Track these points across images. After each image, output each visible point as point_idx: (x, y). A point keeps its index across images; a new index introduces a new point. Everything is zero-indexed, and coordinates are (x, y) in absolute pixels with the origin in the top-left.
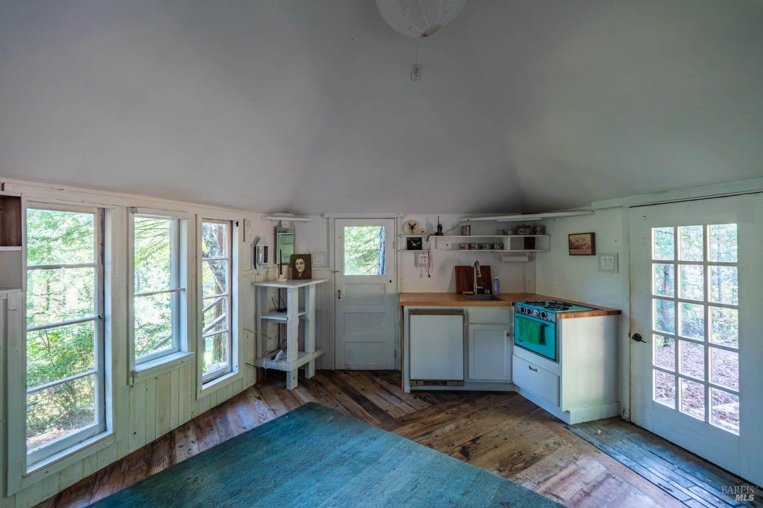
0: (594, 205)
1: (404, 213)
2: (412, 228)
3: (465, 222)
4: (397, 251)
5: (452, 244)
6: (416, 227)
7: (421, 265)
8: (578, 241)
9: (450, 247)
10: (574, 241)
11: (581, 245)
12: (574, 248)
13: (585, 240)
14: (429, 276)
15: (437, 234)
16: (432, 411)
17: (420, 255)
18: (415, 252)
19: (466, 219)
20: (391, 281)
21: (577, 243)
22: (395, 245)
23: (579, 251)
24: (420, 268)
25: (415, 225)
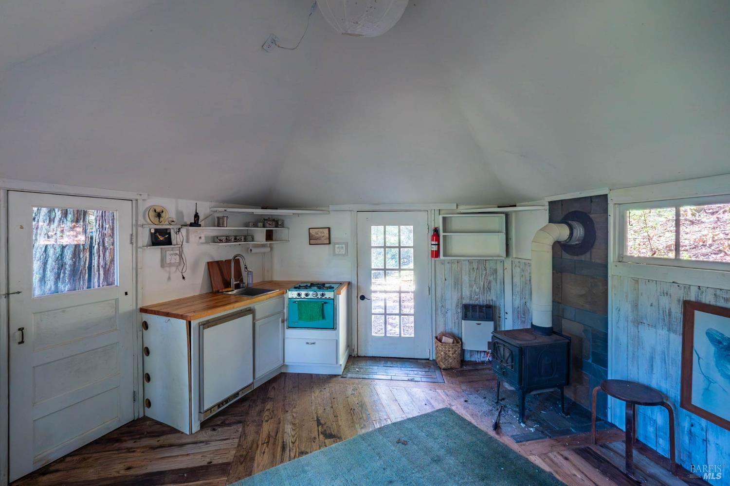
0: (331, 207)
1: (148, 195)
2: (159, 215)
3: (220, 212)
4: (137, 247)
5: (206, 237)
6: (163, 215)
7: (171, 265)
8: (318, 234)
9: (203, 240)
10: (314, 234)
11: (320, 237)
12: (313, 240)
13: (324, 233)
14: (184, 278)
15: (191, 225)
16: (251, 429)
17: (168, 252)
18: (161, 249)
19: (223, 209)
20: (126, 294)
21: (317, 235)
22: (134, 240)
23: (319, 242)
24: (167, 269)
25: (163, 212)
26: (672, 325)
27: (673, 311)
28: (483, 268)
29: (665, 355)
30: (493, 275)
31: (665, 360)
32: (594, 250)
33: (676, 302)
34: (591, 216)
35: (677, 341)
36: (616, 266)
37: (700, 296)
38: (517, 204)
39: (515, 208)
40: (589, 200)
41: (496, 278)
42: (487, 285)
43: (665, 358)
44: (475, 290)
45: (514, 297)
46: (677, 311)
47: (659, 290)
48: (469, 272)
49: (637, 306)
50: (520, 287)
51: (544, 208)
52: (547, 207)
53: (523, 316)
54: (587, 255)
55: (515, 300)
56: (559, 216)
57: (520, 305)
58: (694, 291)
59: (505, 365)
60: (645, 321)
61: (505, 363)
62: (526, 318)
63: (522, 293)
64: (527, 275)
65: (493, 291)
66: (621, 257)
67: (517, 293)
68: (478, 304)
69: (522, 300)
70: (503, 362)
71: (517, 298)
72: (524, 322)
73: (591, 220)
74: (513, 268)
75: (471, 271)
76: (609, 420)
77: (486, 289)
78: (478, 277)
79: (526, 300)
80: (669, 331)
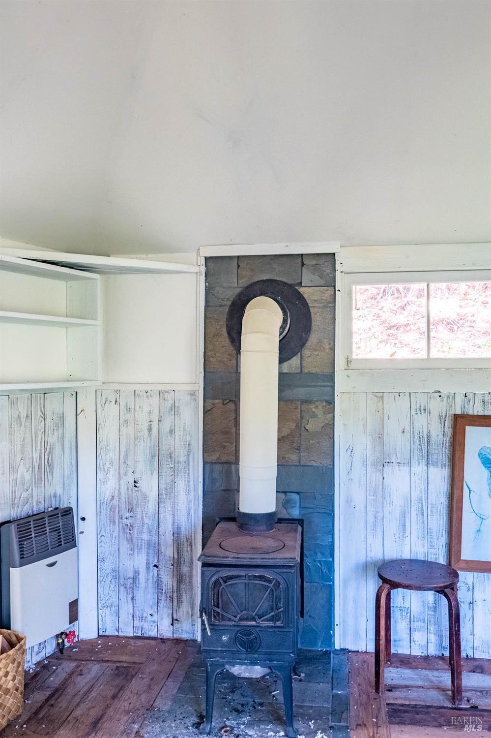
26: (432, 455)
27: (433, 434)
28: (40, 413)
29: (422, 504)
30: (58, 430)
31: (422, 510)
32: (306, 352)
33: (437, 420)
34: (301, 290)
35: (440, 476)
36: (348, 377)
37: (466, 406)
40: (299, 261)
41: (63, 437)
42: (46, 457)
43: (422, 507)
44: (23, 476)
45: (100, 476)
46: (440, 433)
47: (413, 407)
48: (11, 427)
49: (381, 437)
50: (117, 448)
51: (196, 269)
52: (203, 269)
53: (128, 515)
54: (295, 361)
55: (103, 483)
56: (231, 287)
57: (117, 492)
58: (459, 399)
59: (254, 623)
60: (393, 459)
61: (253, 619)
62: (139, 516)
63: (125, 463)
64: (142, 419)
65: (57, 471)
66: (348, 362)
67: (108, 464)
68: (30, 513)
69: (124, 477)
70: (247, 619)
71: (110, 476)
72: (131, 528)
73: (300, 297)
74: (99, 406)
75: (15, 426)
76: (337, 647)
77: (44, 469)
78: (28, 440)
79: (137, 476)
80: (428, 464)
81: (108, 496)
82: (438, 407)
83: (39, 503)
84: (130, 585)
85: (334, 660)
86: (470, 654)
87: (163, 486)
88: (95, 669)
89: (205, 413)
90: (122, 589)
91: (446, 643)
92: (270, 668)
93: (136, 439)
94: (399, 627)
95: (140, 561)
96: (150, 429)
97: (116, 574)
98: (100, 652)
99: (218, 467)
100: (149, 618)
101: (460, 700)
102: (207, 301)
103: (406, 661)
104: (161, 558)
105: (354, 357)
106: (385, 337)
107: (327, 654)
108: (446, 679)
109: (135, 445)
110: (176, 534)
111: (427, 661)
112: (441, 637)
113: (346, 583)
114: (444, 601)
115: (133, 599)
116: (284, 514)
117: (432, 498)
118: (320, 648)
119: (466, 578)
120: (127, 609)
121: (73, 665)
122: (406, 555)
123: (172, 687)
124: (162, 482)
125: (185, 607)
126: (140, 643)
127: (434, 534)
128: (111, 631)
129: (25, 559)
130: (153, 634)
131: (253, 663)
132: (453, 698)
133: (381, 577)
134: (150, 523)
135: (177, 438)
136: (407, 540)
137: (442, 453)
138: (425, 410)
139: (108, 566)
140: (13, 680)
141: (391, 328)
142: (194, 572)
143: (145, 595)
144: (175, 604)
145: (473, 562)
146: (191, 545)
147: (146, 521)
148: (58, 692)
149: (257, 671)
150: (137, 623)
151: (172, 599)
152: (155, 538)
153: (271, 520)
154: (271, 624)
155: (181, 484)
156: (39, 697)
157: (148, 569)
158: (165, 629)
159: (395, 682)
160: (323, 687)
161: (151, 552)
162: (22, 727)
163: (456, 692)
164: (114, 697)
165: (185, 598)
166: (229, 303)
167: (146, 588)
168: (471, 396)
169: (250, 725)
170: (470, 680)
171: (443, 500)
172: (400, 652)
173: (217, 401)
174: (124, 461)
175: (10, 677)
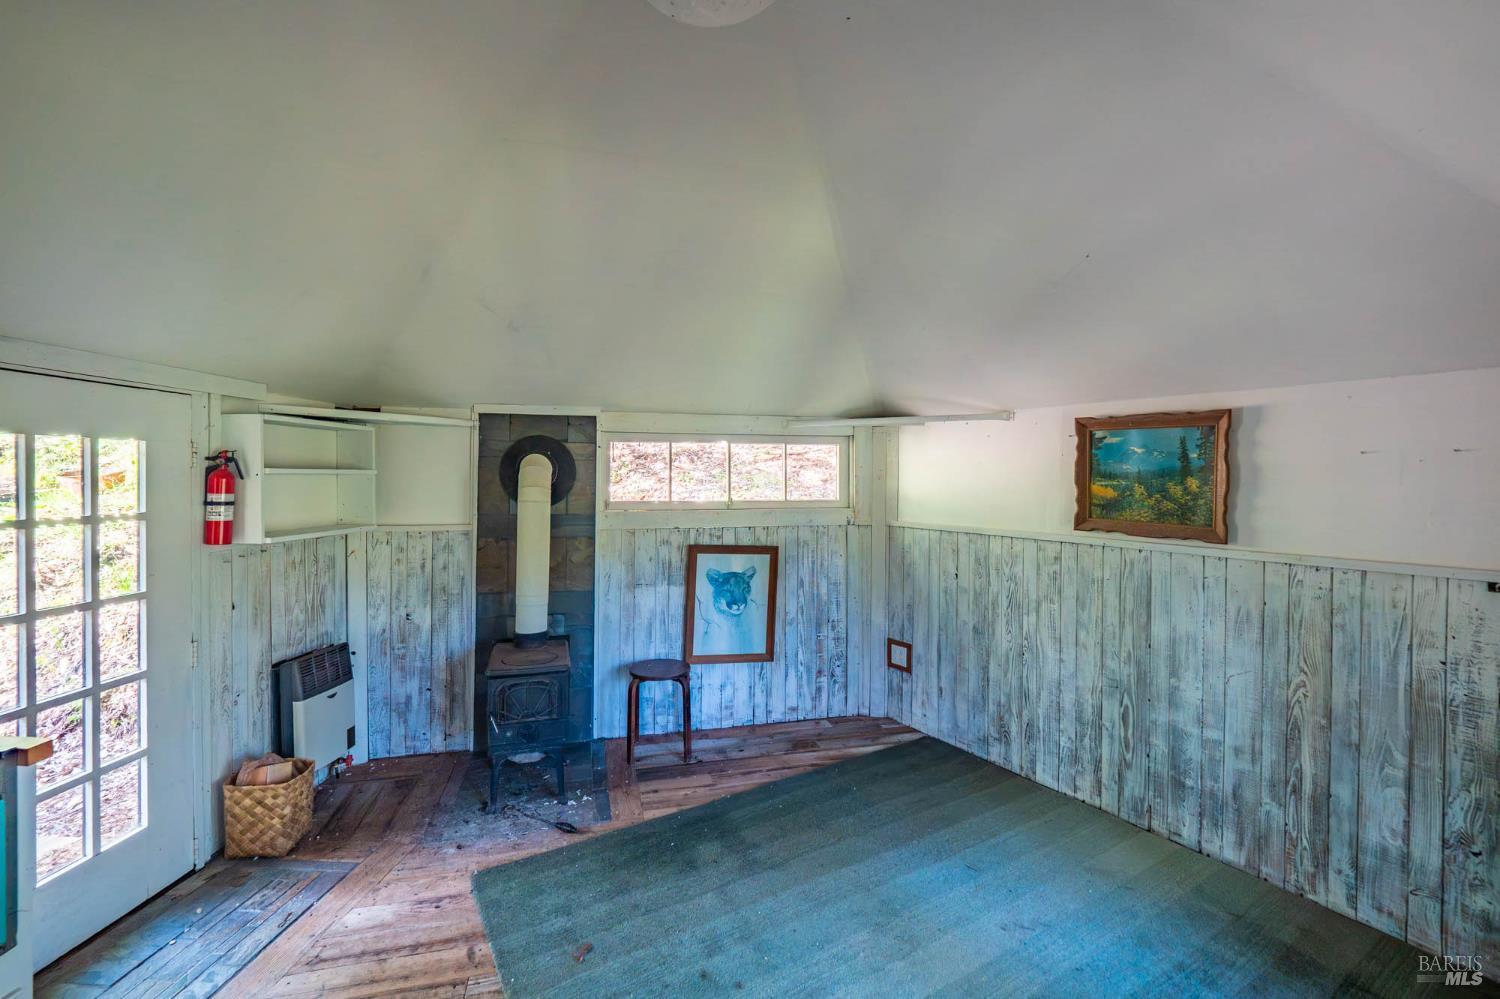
26: (672, 577)
27: (673, 560)
28: (313, 558)
29: (664, 615)
30: (329, 571)
31: (664, 620)
32: (572, 498)
33: (676, 550)
34: (567, 445)
35: (678, 593)
36: (606, 516)
37: (698, 539)
38: (383, 408)
39: (378, 414)
40: (565, 421)
41: (334, 577)
42: (319, 598)
43: (664, 618)
44: (297, 617)
45: (371, 612)
46: (678, 560)
47: (659, 539)
48: (286, 572)
49: (633, 565)
50: (389, 586)
51: (471, 424)
52: (477, 424)
53: (400, 645)
54: (561, 505)
55: (374, 618)
56: (504, 441)
57: (388, 625)
58: (693, 534)
59: (533, 719)
60: (643, 581)
61: (533, 716)
62: (411, 646)
63: (397, 598)
64: (415, 557)
65: (328, 610)
66: (607, 505)
67: (379, 601)
68: (304, 651)
69: (396, 612)
70: (527, 716)
71: (381, 611)
72: (403, 657)
73: (567, 452)
74: (370, 547)
75: (289, 569)
76: (595, 737)
77: (317, 609)
78: (302, 583)
79: (409, 610)
80: (669, 584)
81: (379, 629)
82: (677, 539)
83: (312, 641)
84: (402, 709)
85: (593, 747)
86: (699, 726)
87: (436, 617)
88: (374, 786)
89: (478, 550)
90: (394, 714)
91: (681, 722)
92: (545, 753)
93: (408, 576)
94: (647, 713)
95: (413, 686)
96: (423, 567)
97: (388, 702)
98: (375, 772)
99: (490, 597)
100: (422, 737)
101: (690, 758)
102: (480, 452)
103: (651, 739)
104: (433, 682)
105: (612, 500)
106: (634, 466)
107: (588, 744)
108: (680, 746)
109: (408, 582)
110: (450, 659)
111: (667, 737)
112: (677, 717)
113: (602, 685)
114: (680, 685)
115: (405, 722)
116: (552, 633)
117: (672, 611)
118: (581, 739)
119: (695, 670)
120: (399, 731)
121: (350, 786)
122: (652, 656)
123: (454, 787)
124: (436, 613)
125: (458, 723)
126: (412, 760)
127: (673, 638)
128: (382, 754)
129: (308, 694)
130: (426, 750)
131: (532, 751)
132: (685, 757)
133: (632, 674)
134: (423, 651)
135: (451, 575)
136: (653, 644)
137: (679, 574)
138: (667, 542)
139: (379, 695)
140: (307, 798)
141: (639, 457)
142: (467, 692)
143: (418, 717)
144: (448, 721)
145: (702, 656)
146: (464, 668)
147: (419, 649)
148: (342, 808)
149: (536, 756)
150: (408, 743)
151: (444, 717)
152: (428, 664)
153: (542, 638)
154: (547, 717)
155: (454, 614)
156: (324, 815)
157: (420, 693)
158: (438, 744)
159: (643, 755)
160: (586, 766)
161: (424, 676)
162: (316, 838)
163: (688, 752)
164: (400, 803)
165: (458, 713)
166: (502, 454)
167: (418, 710)
168: (701, 530)
169: (528, 801)
170: (697, 745)
171: (681, 611)
172: (646, 733)
173: (490, 540)
174: (396, 596)
175: (304, 796)
